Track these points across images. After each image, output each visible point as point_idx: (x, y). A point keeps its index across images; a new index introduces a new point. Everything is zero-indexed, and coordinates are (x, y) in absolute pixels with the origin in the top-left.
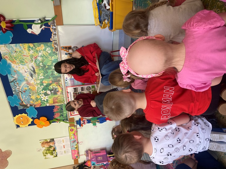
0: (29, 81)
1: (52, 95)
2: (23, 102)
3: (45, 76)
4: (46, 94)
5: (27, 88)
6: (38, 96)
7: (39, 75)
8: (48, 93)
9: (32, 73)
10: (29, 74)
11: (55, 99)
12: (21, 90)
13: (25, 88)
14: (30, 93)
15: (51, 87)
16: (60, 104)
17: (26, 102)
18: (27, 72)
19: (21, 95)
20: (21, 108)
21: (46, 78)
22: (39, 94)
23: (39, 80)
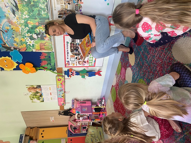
0: (11, 19)
1: (39, 40)
2: (5, 44)
3: (30, 15)
4: (32, 38)
5: (9, 28)
6: (22, 39)
7: (22, 13)
8: (34, 37)
9: (14, 8)
10: (11, 10)
11: (42, 45)
12: (2, 29)
13: (6, 27)
14: (13, 35)
15: (38, 30)
16: (47, 51)
17: (9, 44)
18: (8, 6)
19: (3, 35)
20: (4, 50)
21: (31, 18)
22: (24, 37)
23: (23, 19)
